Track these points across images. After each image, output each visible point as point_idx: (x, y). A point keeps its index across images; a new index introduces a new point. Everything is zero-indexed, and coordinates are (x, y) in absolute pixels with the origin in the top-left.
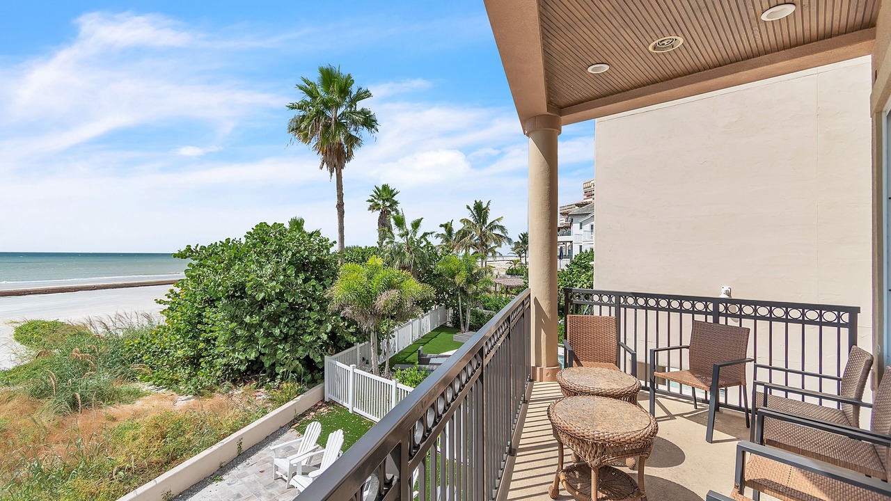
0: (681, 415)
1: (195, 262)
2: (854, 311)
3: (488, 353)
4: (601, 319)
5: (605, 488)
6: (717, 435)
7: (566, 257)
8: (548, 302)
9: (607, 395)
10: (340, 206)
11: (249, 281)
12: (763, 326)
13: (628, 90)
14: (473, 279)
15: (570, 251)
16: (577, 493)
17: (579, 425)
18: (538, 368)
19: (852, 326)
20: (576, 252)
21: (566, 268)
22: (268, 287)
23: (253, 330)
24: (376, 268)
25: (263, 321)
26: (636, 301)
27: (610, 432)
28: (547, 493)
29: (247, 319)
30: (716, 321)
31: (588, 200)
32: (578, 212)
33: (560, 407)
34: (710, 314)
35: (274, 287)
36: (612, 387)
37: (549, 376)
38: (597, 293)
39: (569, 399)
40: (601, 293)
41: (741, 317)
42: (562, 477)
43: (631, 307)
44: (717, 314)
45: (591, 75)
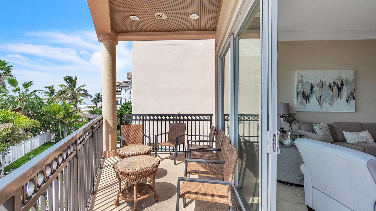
0: (166, 158)
2: (211, 115)
3: (80, 144)
4: (136, 126)
5: (139, 193)
6: (177, 162)
7: (119, 104)
8: (112, 120)
9: (140, 155)
12: (190, 122)
13: (146, 32)
14: (68, 115)
15: (121, 102)
16: (127, 199)
17: (129, 169)
18: (107, 152)
19: (211, 120)
20: (124, 102)
21: (119, 109)
26: (150, 118)
27: (142, 168)
28: (114, 204)
30: (177, 122)
31: (129, 81)
32: (125, 85)
33: (120, 163)
34: (175, 120)
36: (142, 151)
37: (113, 154)
38: (134, 115)
39: (123, 159)
40: (136, 115)
41: (184, 120)
42: (121, 194)
43: (148, 120)
44: (177, 120)
45: (131, 20)
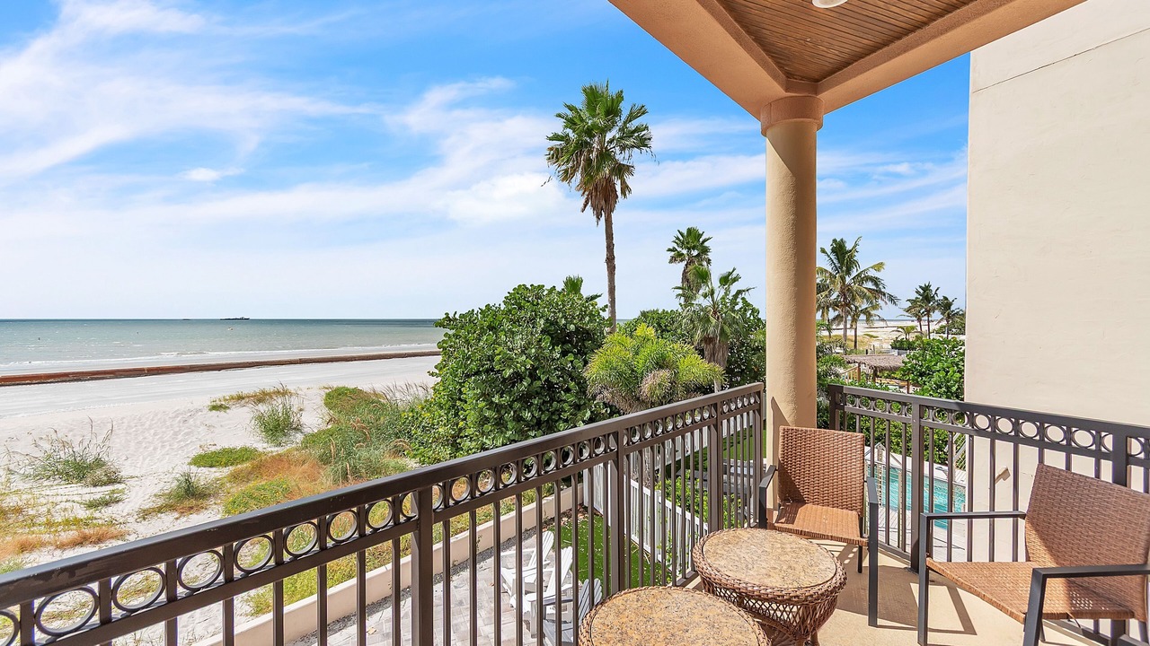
1: (451, 332)
4: (837, 436)
8: (792, 405)
10: (610, 260)
11: (498, 355)
22: (517, 362)
23: (503, 412)
24: (646, 339)
25: (513, 401)
29: (496, 399)
35: (524, 363)
44: (1121, 458)
45: (828, 13)
